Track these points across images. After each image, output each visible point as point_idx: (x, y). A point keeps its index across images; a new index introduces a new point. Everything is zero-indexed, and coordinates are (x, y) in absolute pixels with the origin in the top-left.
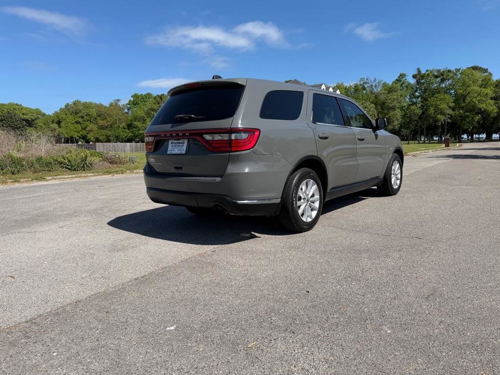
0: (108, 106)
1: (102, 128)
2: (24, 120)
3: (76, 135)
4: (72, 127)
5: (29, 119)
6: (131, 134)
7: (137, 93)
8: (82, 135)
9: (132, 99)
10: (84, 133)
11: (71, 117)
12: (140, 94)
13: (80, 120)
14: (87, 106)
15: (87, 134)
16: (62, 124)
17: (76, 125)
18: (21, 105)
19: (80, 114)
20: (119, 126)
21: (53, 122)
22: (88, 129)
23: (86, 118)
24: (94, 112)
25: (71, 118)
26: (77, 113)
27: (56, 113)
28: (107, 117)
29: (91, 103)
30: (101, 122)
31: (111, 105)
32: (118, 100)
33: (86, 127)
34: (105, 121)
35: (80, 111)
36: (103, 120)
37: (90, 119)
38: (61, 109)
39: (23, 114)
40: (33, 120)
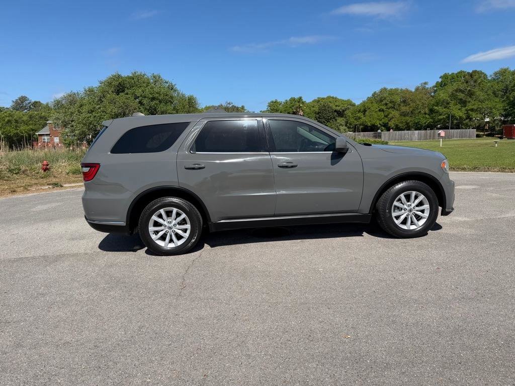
0: (413, 90)
1: (404, 114)
2: (335, 111)
3: (378, 123)
4: (375, 115)
5: (341, 110)
6: (431, 120)
7: (447, 73)
8: (383, 123)
9: (440, 80)
10: (386, 120)
11: (376, 105)
12: (450, 74)
13: (384, 107)
14: (393, 92)
15: (389, 121)
16: (367, 113)
17: (379, 113)
18: (336, 98)
19: (384, 102)
20: (420, 112)
21: (359, 111)
22: (390, 116)
23: (390, 105)
24: (398, 99)
25: (375, 107)
26: (381, 101)
27: (364, 102)
28: (410, 102)
29: (396, 90)
30: (404, 109)
31: (417, 89)
32: (426, 83)
33: (388, 115)
34: (407, 108)
35: (385, 98)
36: (406, 105)
37: (394, 106)
38: (368, 98)
39: (336, 106)
40: (344, 111)
